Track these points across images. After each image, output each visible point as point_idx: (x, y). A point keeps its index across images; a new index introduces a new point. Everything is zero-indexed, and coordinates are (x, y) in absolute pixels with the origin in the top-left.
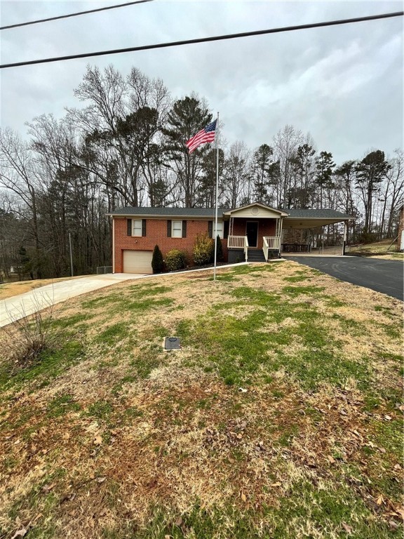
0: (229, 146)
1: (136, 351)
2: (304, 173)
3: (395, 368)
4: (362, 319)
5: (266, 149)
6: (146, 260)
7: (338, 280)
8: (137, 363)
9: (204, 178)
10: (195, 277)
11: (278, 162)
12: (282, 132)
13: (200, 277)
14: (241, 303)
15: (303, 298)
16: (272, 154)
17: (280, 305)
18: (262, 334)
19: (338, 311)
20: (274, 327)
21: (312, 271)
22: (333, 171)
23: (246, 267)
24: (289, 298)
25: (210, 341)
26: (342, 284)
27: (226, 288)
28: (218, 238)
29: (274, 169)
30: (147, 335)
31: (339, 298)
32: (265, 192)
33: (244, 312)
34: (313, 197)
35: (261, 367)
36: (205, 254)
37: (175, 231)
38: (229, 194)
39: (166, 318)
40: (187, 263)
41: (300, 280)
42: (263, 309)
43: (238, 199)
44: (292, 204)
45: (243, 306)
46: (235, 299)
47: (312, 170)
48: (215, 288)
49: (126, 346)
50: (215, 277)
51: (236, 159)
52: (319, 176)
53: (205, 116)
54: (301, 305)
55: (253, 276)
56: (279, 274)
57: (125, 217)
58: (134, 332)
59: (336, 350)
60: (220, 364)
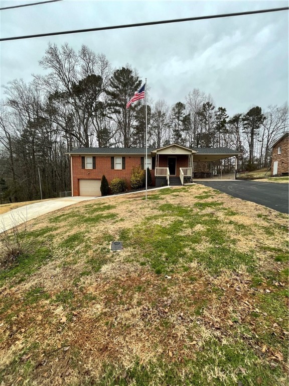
0: (154, 103)
1: (90, 253)
2: (207, 122)
3: (272, 256)
4: (249, 224)
5: (180, 106)
6: (96, 186)
7: (232, 197)
8: (91, 261)
9: (137, 126)
10: (132, 198)
11: (189, 115)
12: (192, 93)
13: (136, 197)
14: (165, 215)
15: (209, 210)
16: (185, 109)
17: (193, 216)
18: (181, 237)
19: (233, 218)
20: (189, 231)
21: (214, 191)
22: (227, 121)
23: (168, 189)
24: (198, 210)
25: (144, 243)
26: (235, 199)
27: (154, 205)
28: (148, 169)
29: (186, 120)
30: (99, 241)
31: (233, 209)
32: (180, 136)
33: (167, 221)
34: (214, 139)
35: (181, 260)
36: (139, 181)
37: (117, 165)
38: (155, 138)
39: (112, 228)
40: (127, 188)
41: (206, 198)
42: (181, 219)
43: (161, 141)
44: (199, 144)
45: (167, 217)
46: (161, 212)
47: (212, 120)
48: (147, 205)
49: (83, 249)
50: (146, 197)
51: (160, 112)
52: (218, 125)
53: (136, 81)
54: (207, 215)
55: (174, 196)
56: (191, 194)
57: (80, 155)
58: (89, 239)
59: (232, 246)
60: (151, 259)
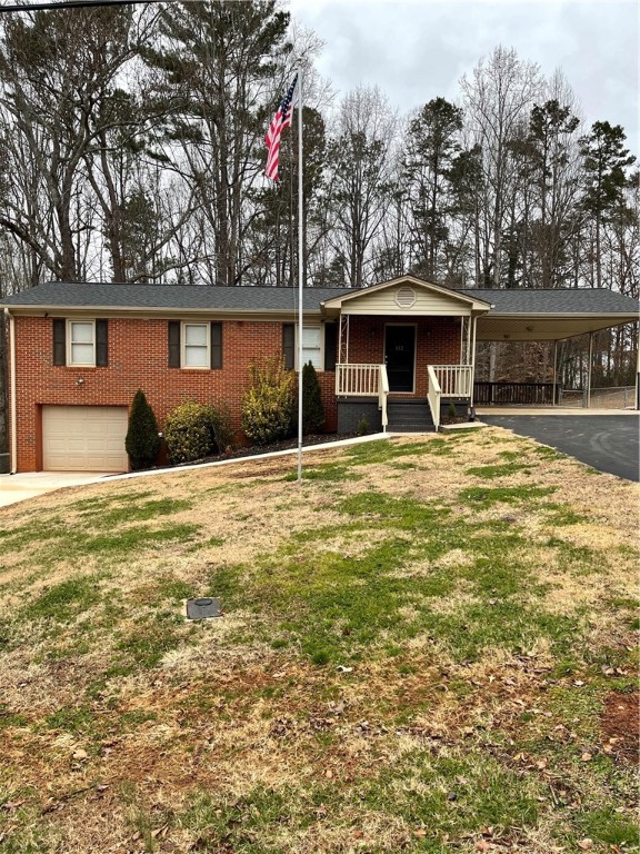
0: (338, 102)
1: (125, 626)
2: (549, 181)
3: (627, 620)
4: (604, 546)
5: (441, 113)
6: (111, 432)
7: (590, 471)
8: (131, 644)
9: (269, 192)
10: (249, 475)
11: (478, 149)
12: (486, 65)
13: (263, 473)
14: (358, 526)
15: (502, 510)
16: (460, 126)
17: (444, 526)
18: (395, 581)
19: (562, 533)
20: (422, 567)
21: (539, 450)
22: (627, 176)
23: (383, 444)
24: (468, 511)
25: (284, 598)
26: (595, 477)
27: (327, 497)
28: (309, 369)
29: (465, 170)
30: (143, 595)
31: (577, 509)
32: (443, 233)
33: (361, 544)
34: (576, 249)
35: (384, 634)
36: (276, 413)
37: (191, 351)
38: (340, 240)
39: (183, 564)
40: (229, 440)
41: (504, 473)
42: (406, 536)
43: (367, 253)
44: (520, 266)
45: (363, 532)
46: (345, 518)
47: (570, 172)
48: (300, 498)
49: (100, 618)
50: (299, 473)
51: (359, 138)
52: (591, 190)
53: (267, 15)
54: (492, 524)
55: (397, 466)
56: (460, 460)
57: (47, 313)
58: (113, 593)
59: (533, 599)
60: (305, 635)
